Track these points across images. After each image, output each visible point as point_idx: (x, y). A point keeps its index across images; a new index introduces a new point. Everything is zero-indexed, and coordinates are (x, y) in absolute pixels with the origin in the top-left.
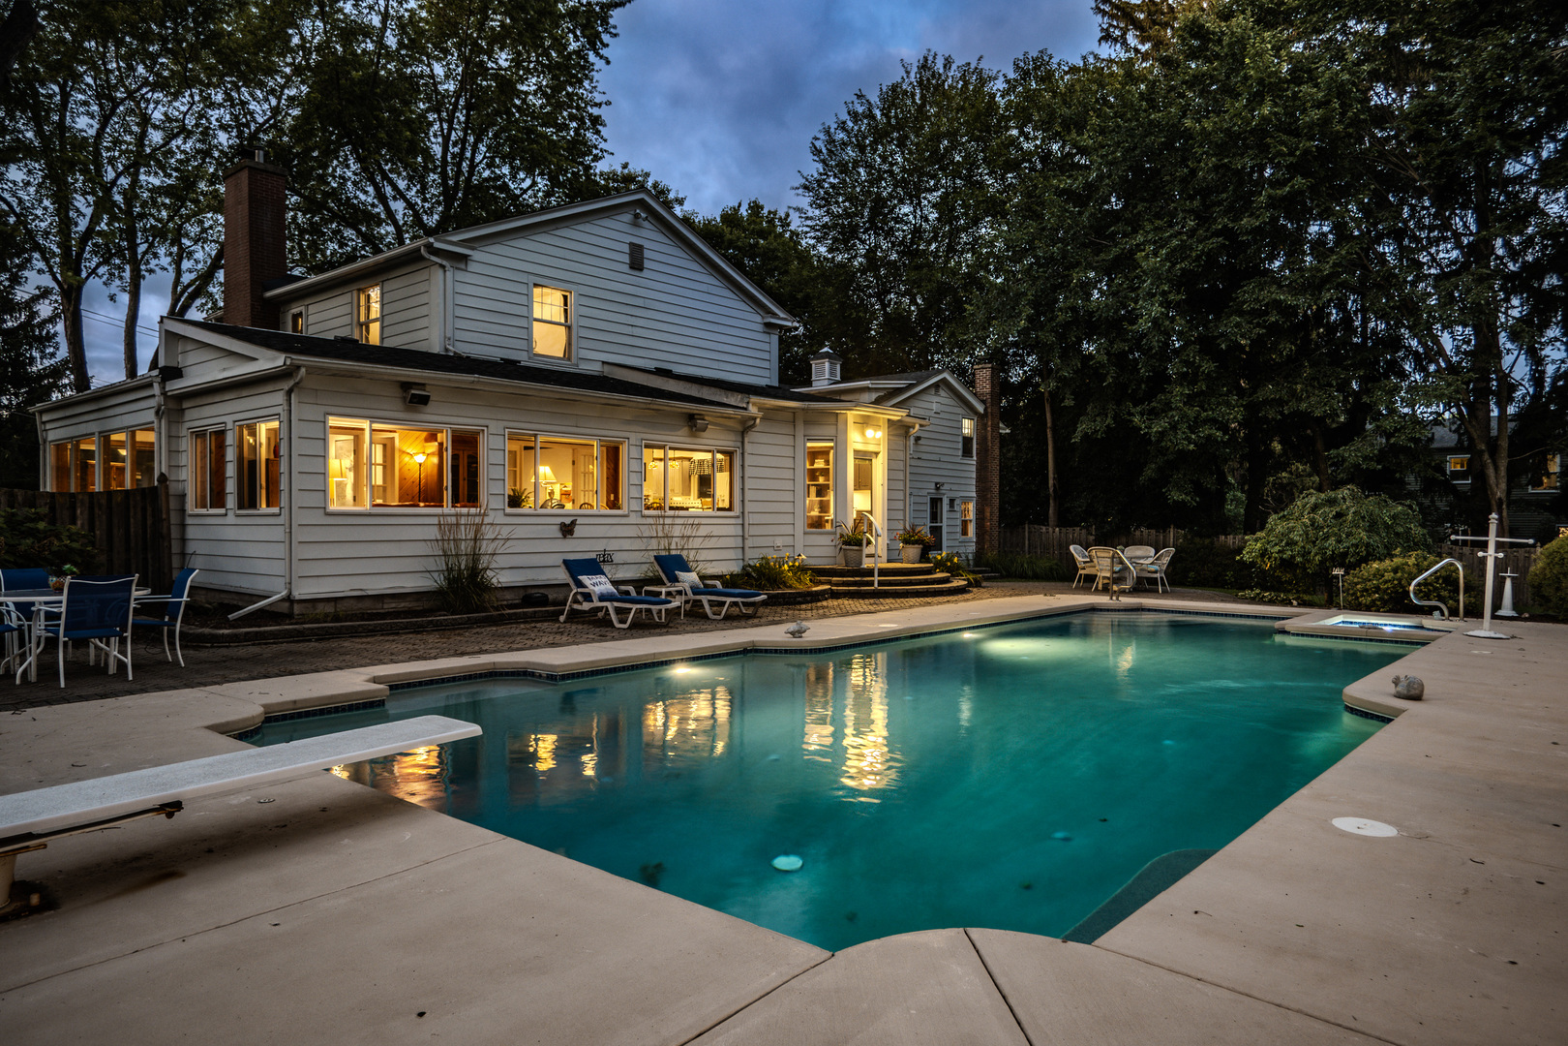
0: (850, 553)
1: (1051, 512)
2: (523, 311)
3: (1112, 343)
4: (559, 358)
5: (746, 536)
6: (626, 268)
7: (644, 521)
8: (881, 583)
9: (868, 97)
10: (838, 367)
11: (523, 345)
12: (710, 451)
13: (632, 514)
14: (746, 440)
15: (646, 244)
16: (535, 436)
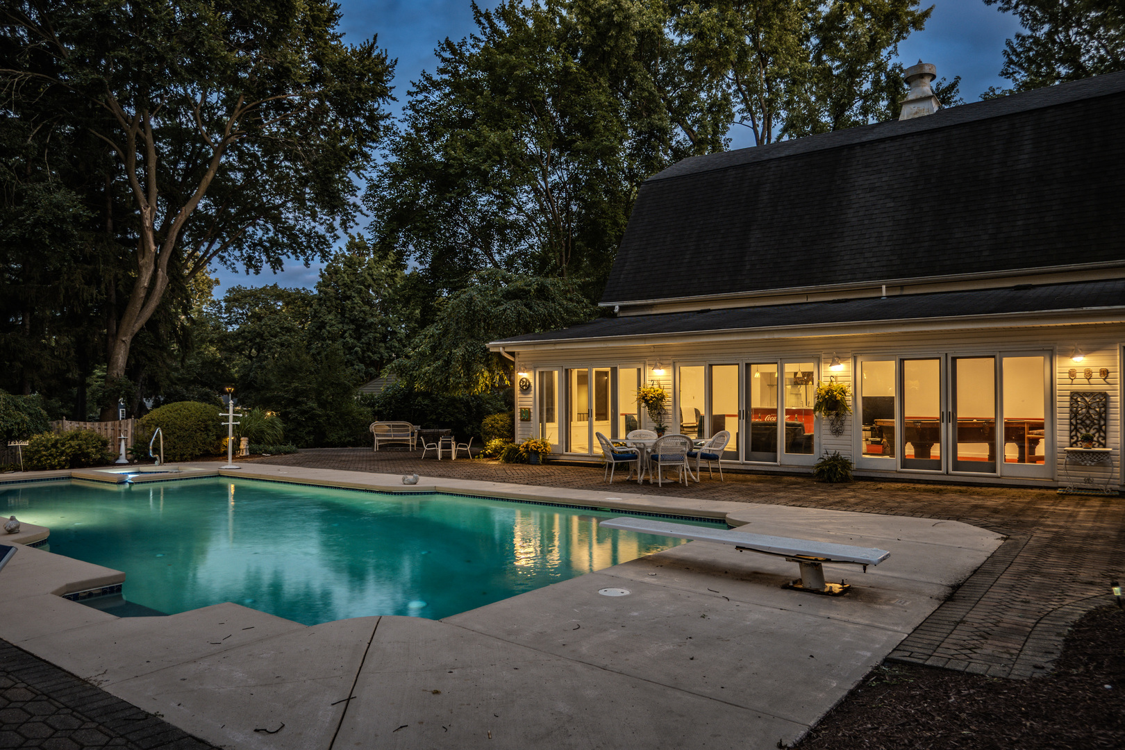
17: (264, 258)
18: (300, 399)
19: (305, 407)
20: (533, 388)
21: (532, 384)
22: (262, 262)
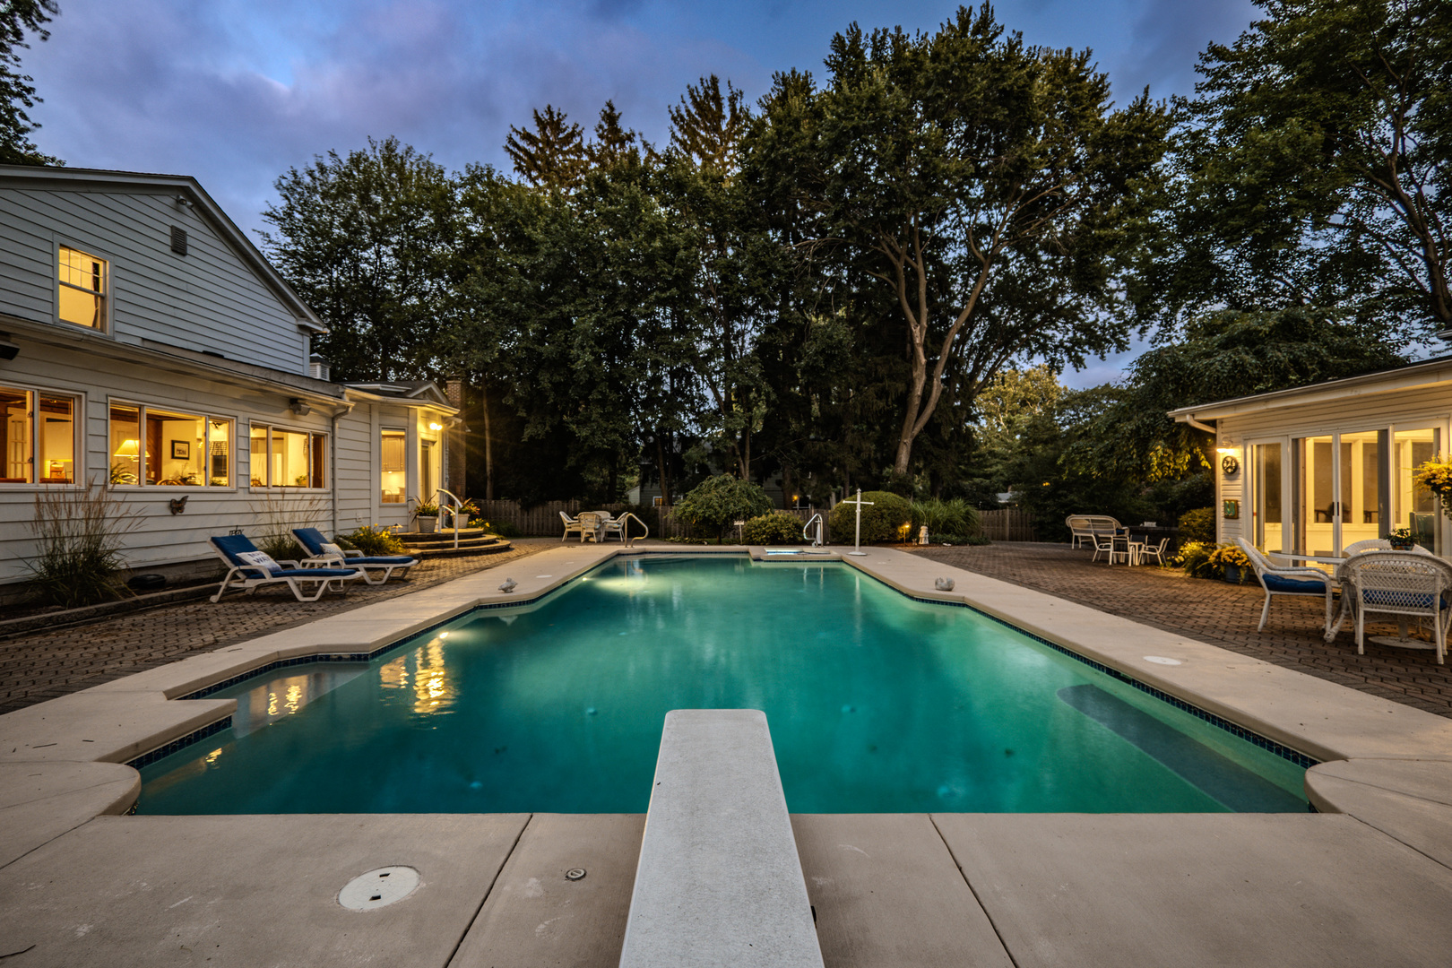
0: (425, 522)
1: (488, 488)
2: (48, 272)
3: (552, 375)
4: (89, 328)
5: (337, 510)
6: (168, 250)
7: (254, 497)
8: (460, 545)
9: (340, 157)
10: (328, 371)
11: (48, 308)
12: (305, 433)
13: (241, 491)
14: (337, 425)
15: (189, 231)
16: (140, 407)
17: (1066, 358)
18: (1060, 492)
19: (1064, 500)
20: (1242, 471)
21: (1241, 465)
22: (1063, 362)
